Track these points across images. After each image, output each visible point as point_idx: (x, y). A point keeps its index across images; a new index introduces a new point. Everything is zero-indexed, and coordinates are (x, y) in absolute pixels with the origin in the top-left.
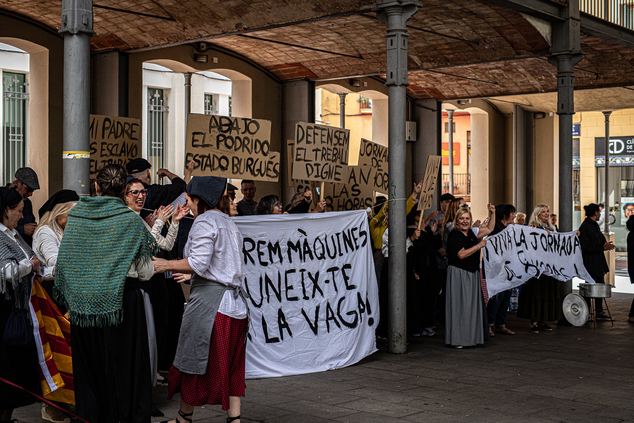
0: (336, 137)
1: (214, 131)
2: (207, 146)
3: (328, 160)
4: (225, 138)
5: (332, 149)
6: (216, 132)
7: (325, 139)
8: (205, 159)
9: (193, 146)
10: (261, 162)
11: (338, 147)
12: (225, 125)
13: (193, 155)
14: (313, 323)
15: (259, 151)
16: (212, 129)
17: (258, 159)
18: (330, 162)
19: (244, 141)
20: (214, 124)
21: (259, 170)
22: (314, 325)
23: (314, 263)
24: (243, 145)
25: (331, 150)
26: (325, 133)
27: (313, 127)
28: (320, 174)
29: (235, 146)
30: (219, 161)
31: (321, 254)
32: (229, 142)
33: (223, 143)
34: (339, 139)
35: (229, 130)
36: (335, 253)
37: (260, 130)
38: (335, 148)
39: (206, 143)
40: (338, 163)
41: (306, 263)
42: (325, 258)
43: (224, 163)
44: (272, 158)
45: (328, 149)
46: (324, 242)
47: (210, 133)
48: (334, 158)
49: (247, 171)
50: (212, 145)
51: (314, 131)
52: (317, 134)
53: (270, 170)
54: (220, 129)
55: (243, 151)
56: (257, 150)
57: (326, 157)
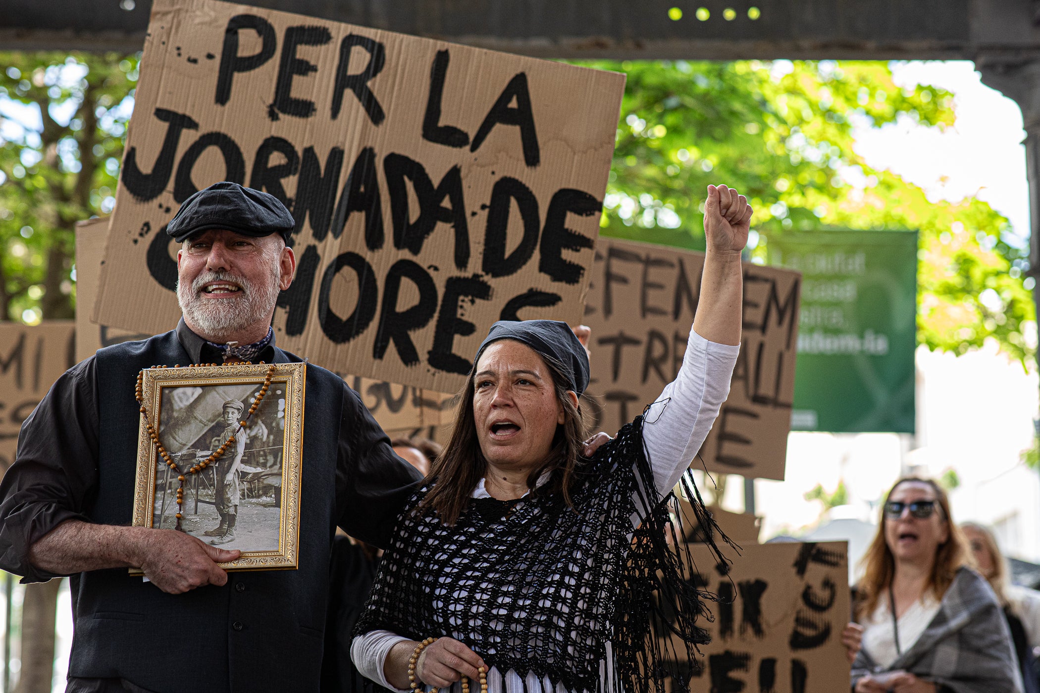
7: (663, 299)
26: (666, 276)
45: (679, 339)
52: (624, 280)
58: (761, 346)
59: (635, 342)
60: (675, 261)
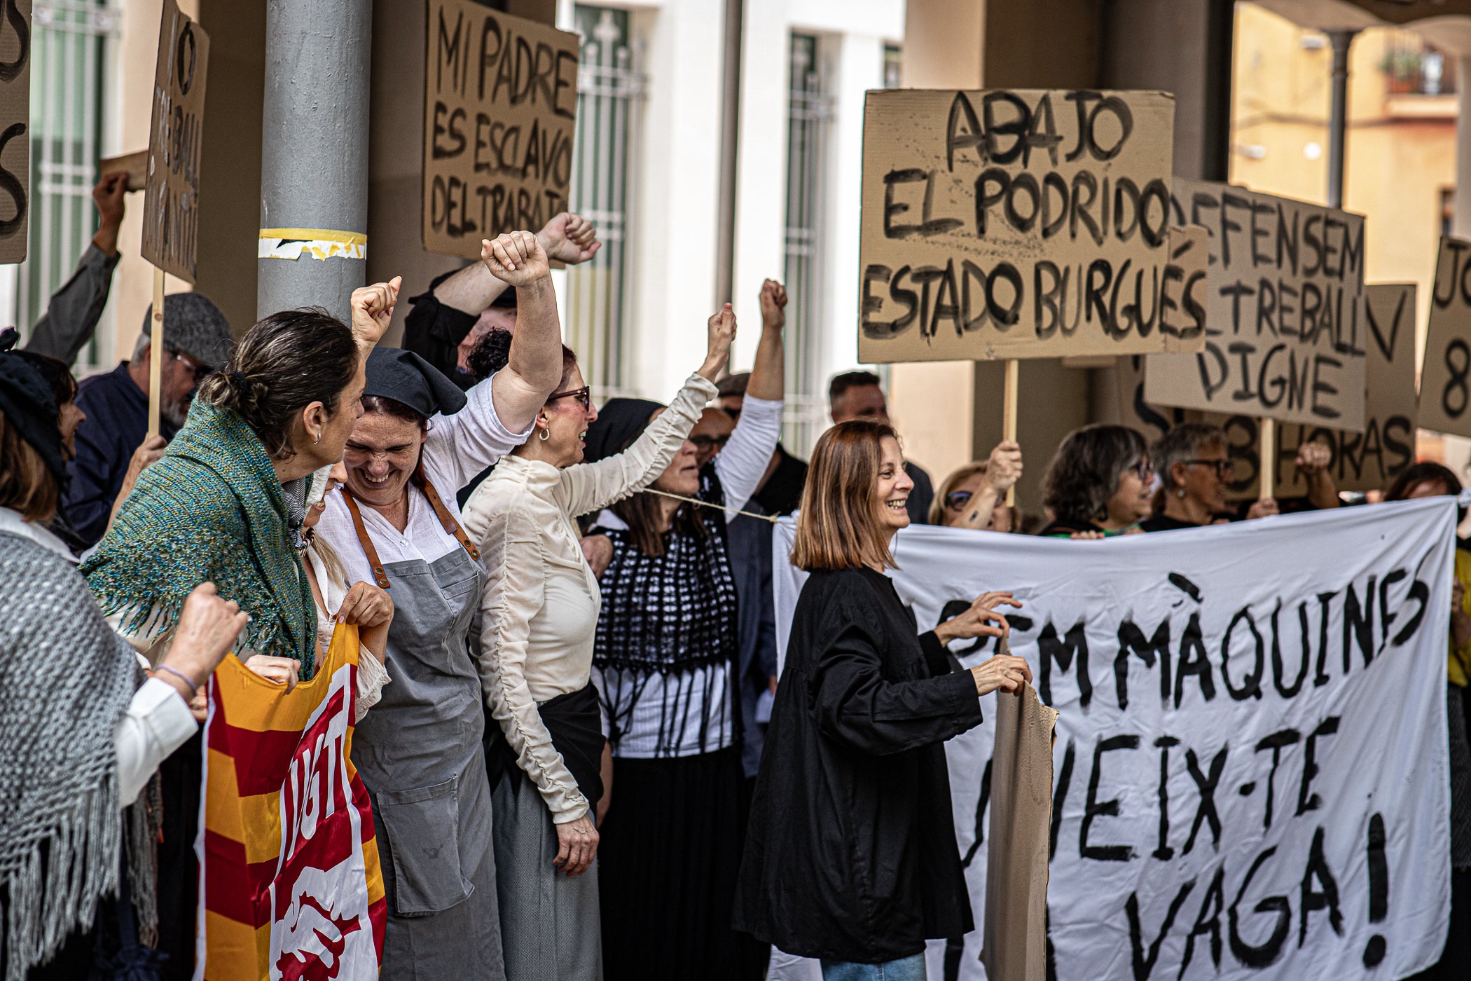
0: (1310, 240)
1: (965, 160)
2: (941, 226)
3: (1285, 330)
4: (1009, 187)
5: (1299, 289)
6: (971, 163)
7: (1267, 246)
8: (935, 285)
9: (891, 232)
10: (1140, 275)
11: (1320, 280)
12: (1007, 129)
13: (890, 271)
14: (1146, 945)
15: (1132, 228)
16: (958, 153)
17: (1127, 264)
18: (1291, 342)
19: (1076, 192)
20: (964, 130)
21: (1133, 311)
22: (1146, 955)
23: (1213, 713)
24: (1074, 209)
25: (1295, 294)
26: (1268, 222)
27: (1219, 199)
28: (1254, 388)
29: (1046, 217)
30: (988, 285)
31: (1247, 678)
32: (1023, 202)
33: (999, 208)
34: (1324, 251)
35: (1022, 149)
36: (1303, 674)
37: (1134, 135)
38: (1309, 287)
39: (935, 216)
40: (1324, 344)
41: (1183, 713)
42: (1258, 695)
43: (1004, 292)
44: (1178, 253)
45: (1283, 287)
46: (1265, 629)
47: (951, 169)
48: (1308, 324)
49: (1089, 318)
50: (960, 223)
51: (1223, 214)
52: (1237, 228)
53: (1172, 304)
54: (987, 147)
55: (1073, 235)
56: (1125, 227)
57: (1275, 317)
58: (1340, 292)
59: (1249, 292)
60: (1275, 206)
